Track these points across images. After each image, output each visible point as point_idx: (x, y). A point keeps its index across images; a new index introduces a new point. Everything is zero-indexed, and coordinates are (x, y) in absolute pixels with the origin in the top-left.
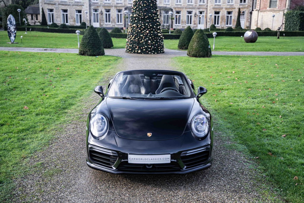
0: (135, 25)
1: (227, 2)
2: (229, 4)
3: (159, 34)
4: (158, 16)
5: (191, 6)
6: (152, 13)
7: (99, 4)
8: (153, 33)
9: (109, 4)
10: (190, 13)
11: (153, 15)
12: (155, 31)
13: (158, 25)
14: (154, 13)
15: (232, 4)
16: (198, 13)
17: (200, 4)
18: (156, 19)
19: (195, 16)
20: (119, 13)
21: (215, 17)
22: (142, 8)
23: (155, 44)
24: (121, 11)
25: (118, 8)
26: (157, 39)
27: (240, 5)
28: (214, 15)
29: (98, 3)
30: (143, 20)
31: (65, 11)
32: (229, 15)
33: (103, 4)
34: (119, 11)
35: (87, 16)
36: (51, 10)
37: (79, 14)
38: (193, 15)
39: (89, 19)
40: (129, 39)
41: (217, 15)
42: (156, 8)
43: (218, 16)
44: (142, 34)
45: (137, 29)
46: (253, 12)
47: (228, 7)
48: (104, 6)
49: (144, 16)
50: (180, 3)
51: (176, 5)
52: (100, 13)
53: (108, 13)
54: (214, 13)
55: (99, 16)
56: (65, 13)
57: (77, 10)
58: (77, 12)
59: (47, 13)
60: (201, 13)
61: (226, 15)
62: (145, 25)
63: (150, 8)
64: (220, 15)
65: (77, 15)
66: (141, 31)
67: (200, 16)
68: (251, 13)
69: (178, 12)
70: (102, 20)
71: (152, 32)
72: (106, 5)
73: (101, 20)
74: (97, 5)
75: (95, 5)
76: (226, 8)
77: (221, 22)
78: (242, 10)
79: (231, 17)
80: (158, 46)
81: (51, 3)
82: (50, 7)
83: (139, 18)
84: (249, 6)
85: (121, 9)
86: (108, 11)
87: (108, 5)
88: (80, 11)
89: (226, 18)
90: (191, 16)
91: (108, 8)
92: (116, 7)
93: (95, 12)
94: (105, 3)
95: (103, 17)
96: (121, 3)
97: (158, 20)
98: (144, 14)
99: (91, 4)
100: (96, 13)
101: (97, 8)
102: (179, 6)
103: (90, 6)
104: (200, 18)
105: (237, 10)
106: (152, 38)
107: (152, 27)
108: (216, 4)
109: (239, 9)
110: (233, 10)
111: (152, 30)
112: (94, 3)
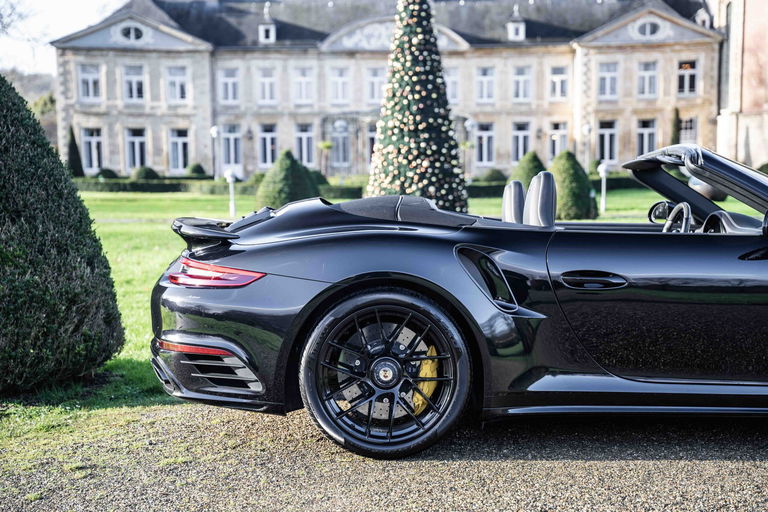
0: (391, 148)
1: (635, 91)
2: (642, 96)
3: (456, 171)
4: (450, 122)
5: (523, 108)
6: (436, 116)
7: (243, 108)
8: (441, 168)
9: (271, 107)
10: (521, 127)
11: (440, 121)
12: (446, 160)
13: (451, 148)
14: (441, 117)
15: (652, 96)
16: (548, 129)
17: (553, 99)
18: (447, 132)
19: (539, 137)
20: (304, 136)
21: (602, 137)
22: (409, 105)
23: (447, 194)
24: (309, 128)
25: (301, 121)
26: (450, 184)
27: (679, 99)
28: (596, 132)
29: (237, 107)
30: (415, 133)
31: (138, 132)
32: (646, 131)
33: (255, 109)
34: (304, 128)
35: (206, 146)
36: (94, 132)
37: (180, 140)
38: (531, 133)
39: (210, 155)
40: (376, 184)
41: (607, 132)
42: (446, 103)
43: (612, 136)
44: (411, 170)
45: (397, 157)
46: (719, 117)
47: (641, 106)
48: (257, 115)
49: (416, 124)
50: (491, 101)
51: (479, 105)
52: (244, 137)
53: (268, 136)
54: (598, 125)
55: (242, 145)
56: (137, 140)
57: (173, 130)
58: (176, 134)
59: (81, 140)
60: (556, 126)
61: (636, 130)
62: (418, 148)
63: (432, 105)
64: (617, 131)
65: (175, 144)
66: (410, 162)
67: (554, 138)
68: (714, 122)
69: (485, 127)
70: (250, 157)
71: (438, 164)
72: (263, 111)
73: (247, 157)
74: (237, 111)
75: (230, 112)
76: (635, 112)
77: (621, 153)
78: (685, 116)
79: (651, 136)
80: (454, 201)
81: (94, 110)
82: (93, 123)
83: (402, 130)
84: (707, 102)
85: (308, 120)
86: (269, 129)
87: (269, 111)
88: (182, 133)
89: (635, 140)
90: (525, 138)
91: (268, 121)
92: (293, 115)
93: (230, 131)
94: (261, 107)
95: (252, 149)
96: (311, 106)
97: (451, 133)
98: (415, 120)
99: (219, 109)
100: (232, 136)
101: (236, 123)
102: (488, 109)
103: (215, 114)
104: (554, 142)
105: (670, 116)
106: (438, 180)
107: (438, 152)
108: (604, 97)
109: (677, 112)
110: (658, 116)
111: (438, 160)
112: (228, 108)
